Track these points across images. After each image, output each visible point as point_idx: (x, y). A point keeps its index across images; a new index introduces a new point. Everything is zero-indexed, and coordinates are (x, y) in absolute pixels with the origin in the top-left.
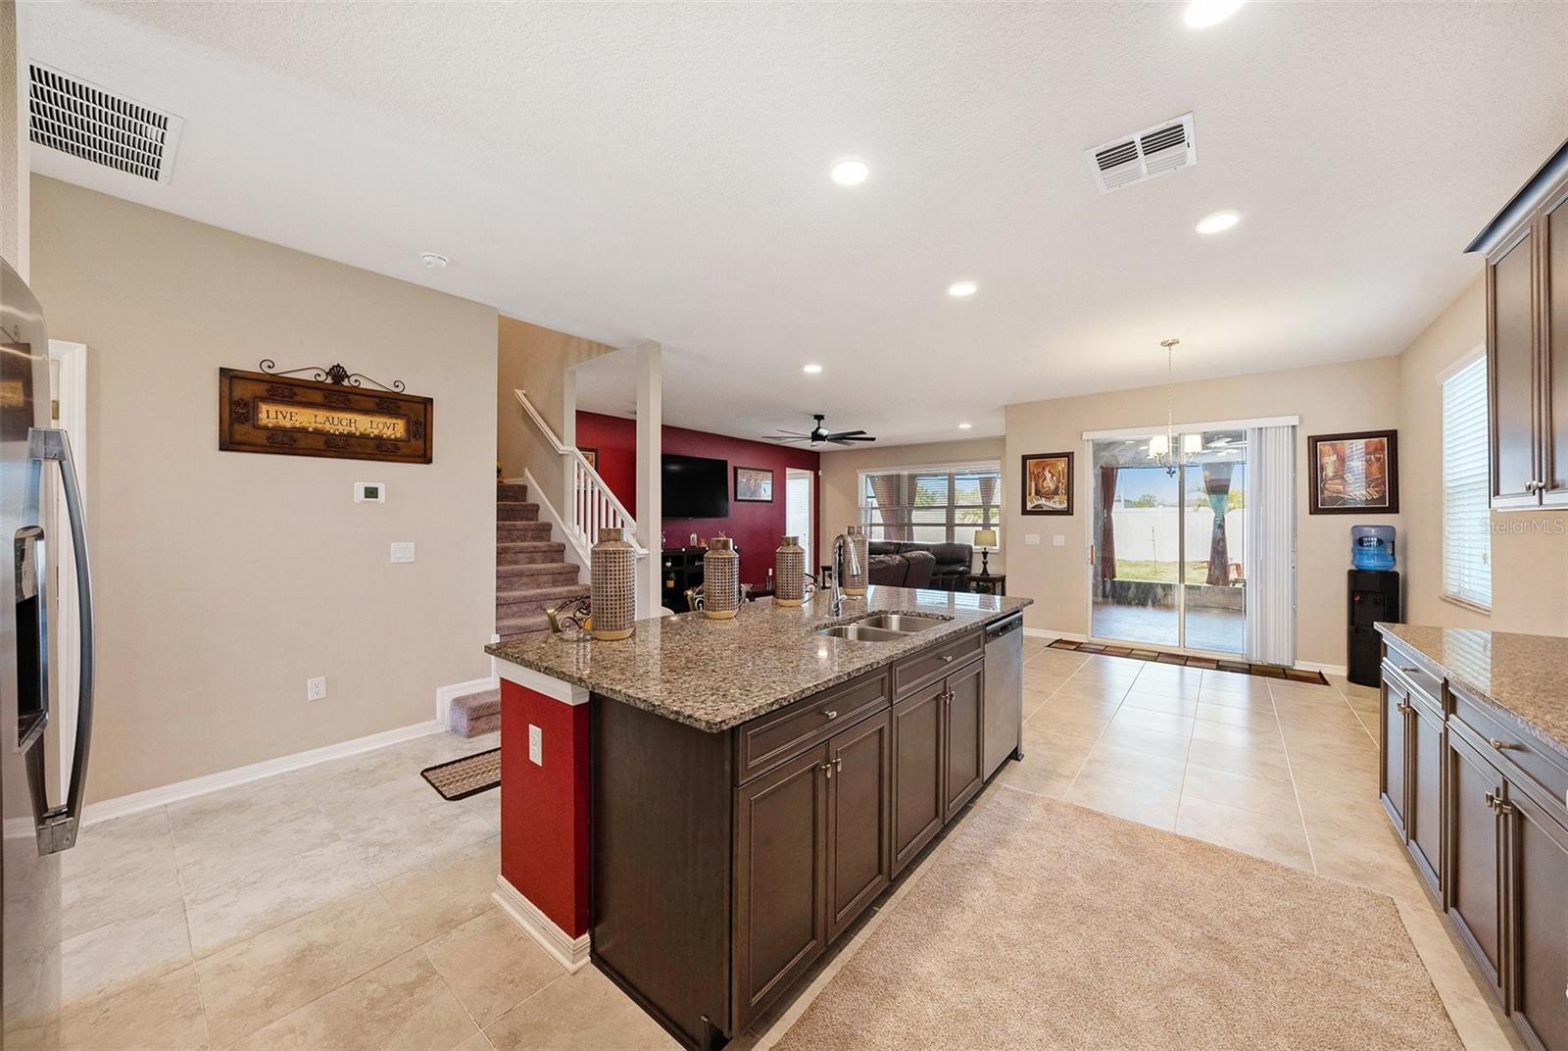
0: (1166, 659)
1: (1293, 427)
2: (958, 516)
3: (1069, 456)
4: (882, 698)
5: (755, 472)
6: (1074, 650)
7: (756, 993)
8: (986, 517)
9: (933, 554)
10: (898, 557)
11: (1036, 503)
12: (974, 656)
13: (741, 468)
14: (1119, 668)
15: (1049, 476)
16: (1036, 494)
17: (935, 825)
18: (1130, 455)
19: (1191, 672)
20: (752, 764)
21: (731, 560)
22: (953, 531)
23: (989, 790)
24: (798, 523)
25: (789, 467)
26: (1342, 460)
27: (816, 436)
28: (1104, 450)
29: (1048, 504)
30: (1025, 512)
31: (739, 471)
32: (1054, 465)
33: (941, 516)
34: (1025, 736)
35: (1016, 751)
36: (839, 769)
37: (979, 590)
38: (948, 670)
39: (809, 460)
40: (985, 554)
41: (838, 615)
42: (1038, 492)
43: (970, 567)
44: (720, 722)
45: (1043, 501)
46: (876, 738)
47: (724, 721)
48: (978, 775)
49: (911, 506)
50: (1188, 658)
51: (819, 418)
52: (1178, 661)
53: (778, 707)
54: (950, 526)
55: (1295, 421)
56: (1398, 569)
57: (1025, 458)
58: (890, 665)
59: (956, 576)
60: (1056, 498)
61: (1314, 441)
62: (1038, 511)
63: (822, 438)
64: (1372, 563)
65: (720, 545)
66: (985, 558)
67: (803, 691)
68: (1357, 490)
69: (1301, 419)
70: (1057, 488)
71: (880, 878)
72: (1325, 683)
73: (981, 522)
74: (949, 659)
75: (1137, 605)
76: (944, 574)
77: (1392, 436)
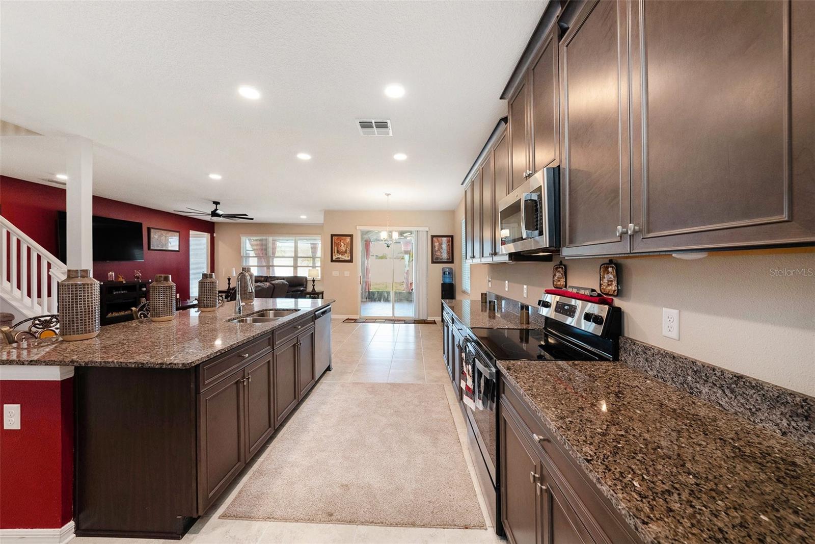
0: (389, 322)
1: (427, 231)
2: (300, 261)
3: (351, 236)
4: (269, 347)
5: (166, 232)
6: (354, 322)
7: (211, 492)
8: (314, 263)
9: (287, 281)
10: (268, 284)
11: (337, 257)
12: (310, 326)
13: (153, 228)
14: (372, 327)
15: (343, 244)
16: (337, 253)
17: (295, 402)
18: (375, 237)
19: (397, 325)
20: (206, 382)
21: (171, 287)
22: (297, 269)
23: (318, 385)
24: (198, 265)
25: (192, 230)
26: (441, 244)
27: (214, 214)
28: (365, 234)
29: (342, 257)
30: (332, 261)
31: (152, 230)
32: (345, 240)
33: (291, 262)
34: (332, 361)
35: (329, 367)
36: (250, 380)
37: (310, 297)
38: (299, 332)
39: (207, 227)
40: (314, 281)
41: (240, 313)
42: (338, 252)
43: (306, 287)
44: (191, 363)
45: (340, 256)
46: (267, 365)
47: (193, 362)
48: (313, 378)
49: (274, 256)
50: (395, 320)
51: (217, 203)
52: (392, 322)
53: (219, 354)
54: (295, 267)
55: (427, 229)
56: (454, 283)
57: (332, 236)
58: (273, 332)
59: (299, 293)
60: (346, 255)
61: (433, 237)
62: (338, 261)
63: (219, 216)
64: (448, 281)
65: (162, 279)
66: (314, 282)
67: (232, 346)
68: (445, 256)
69: (429, 229)
70: (346, 250)
71: (270, 429)
72: (436, 324)
73: (311, 265)
74: (300, 327)
75: (378, 301)
76: (292, 292)
77: (452, 237)
